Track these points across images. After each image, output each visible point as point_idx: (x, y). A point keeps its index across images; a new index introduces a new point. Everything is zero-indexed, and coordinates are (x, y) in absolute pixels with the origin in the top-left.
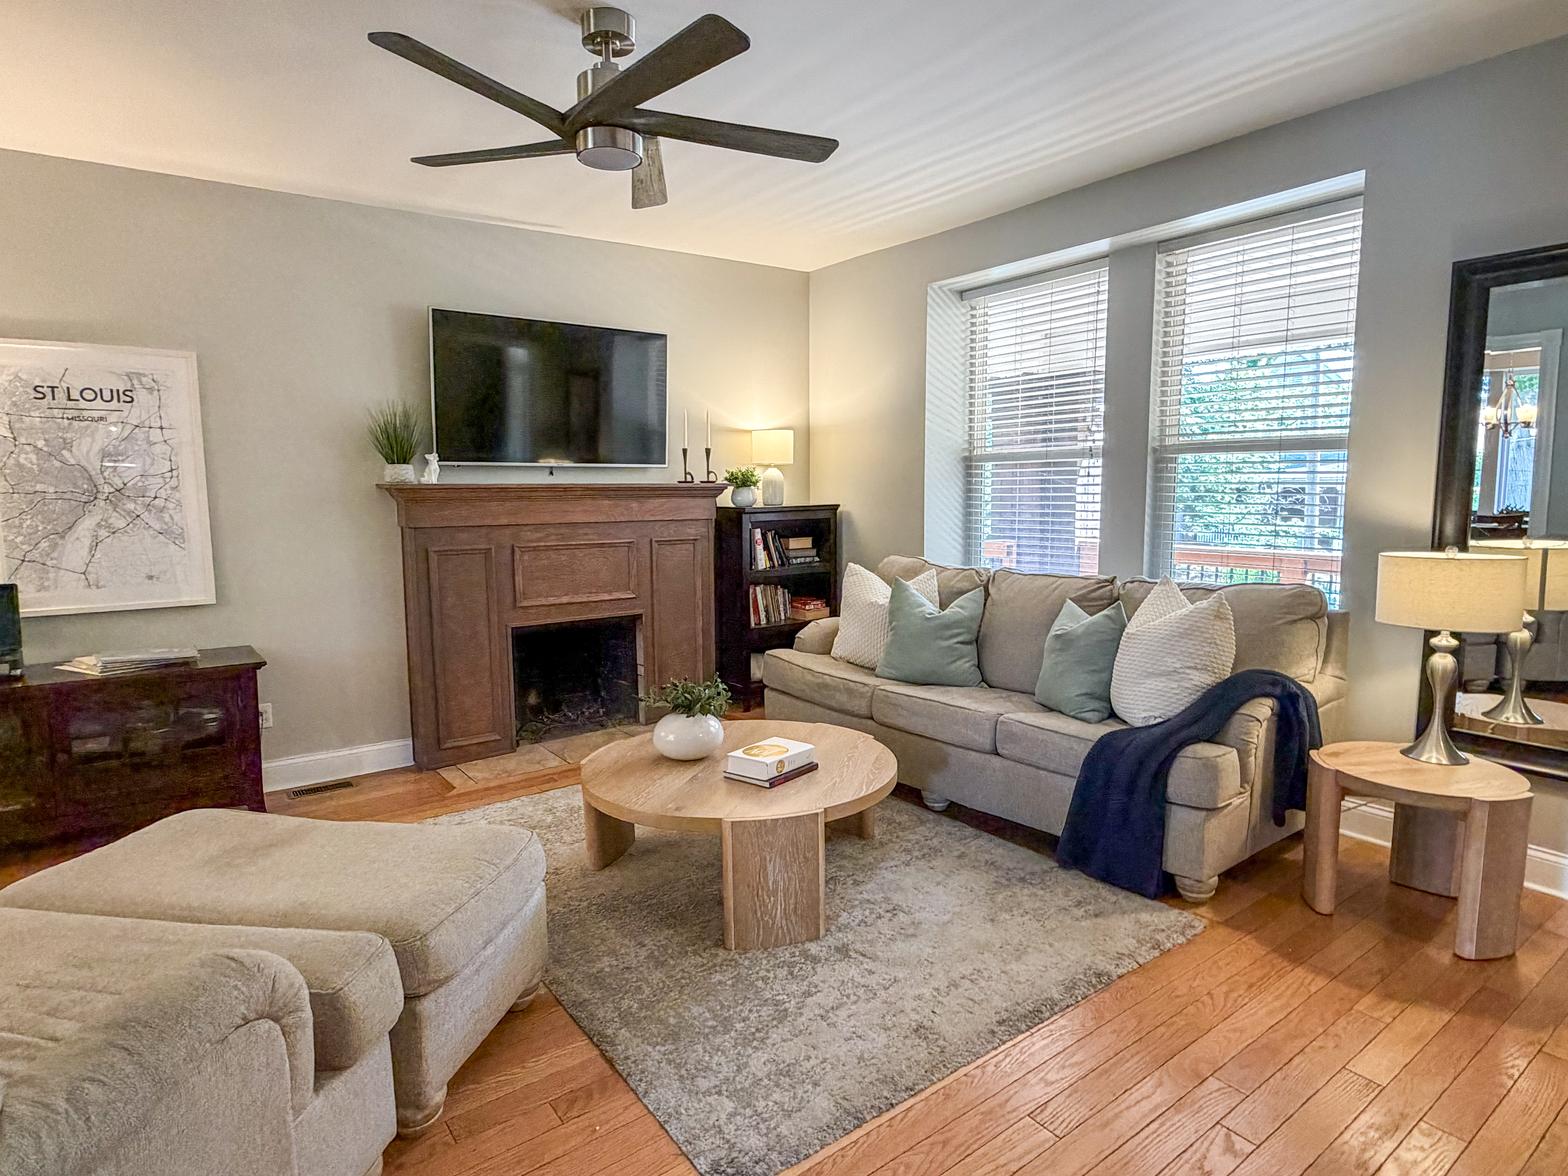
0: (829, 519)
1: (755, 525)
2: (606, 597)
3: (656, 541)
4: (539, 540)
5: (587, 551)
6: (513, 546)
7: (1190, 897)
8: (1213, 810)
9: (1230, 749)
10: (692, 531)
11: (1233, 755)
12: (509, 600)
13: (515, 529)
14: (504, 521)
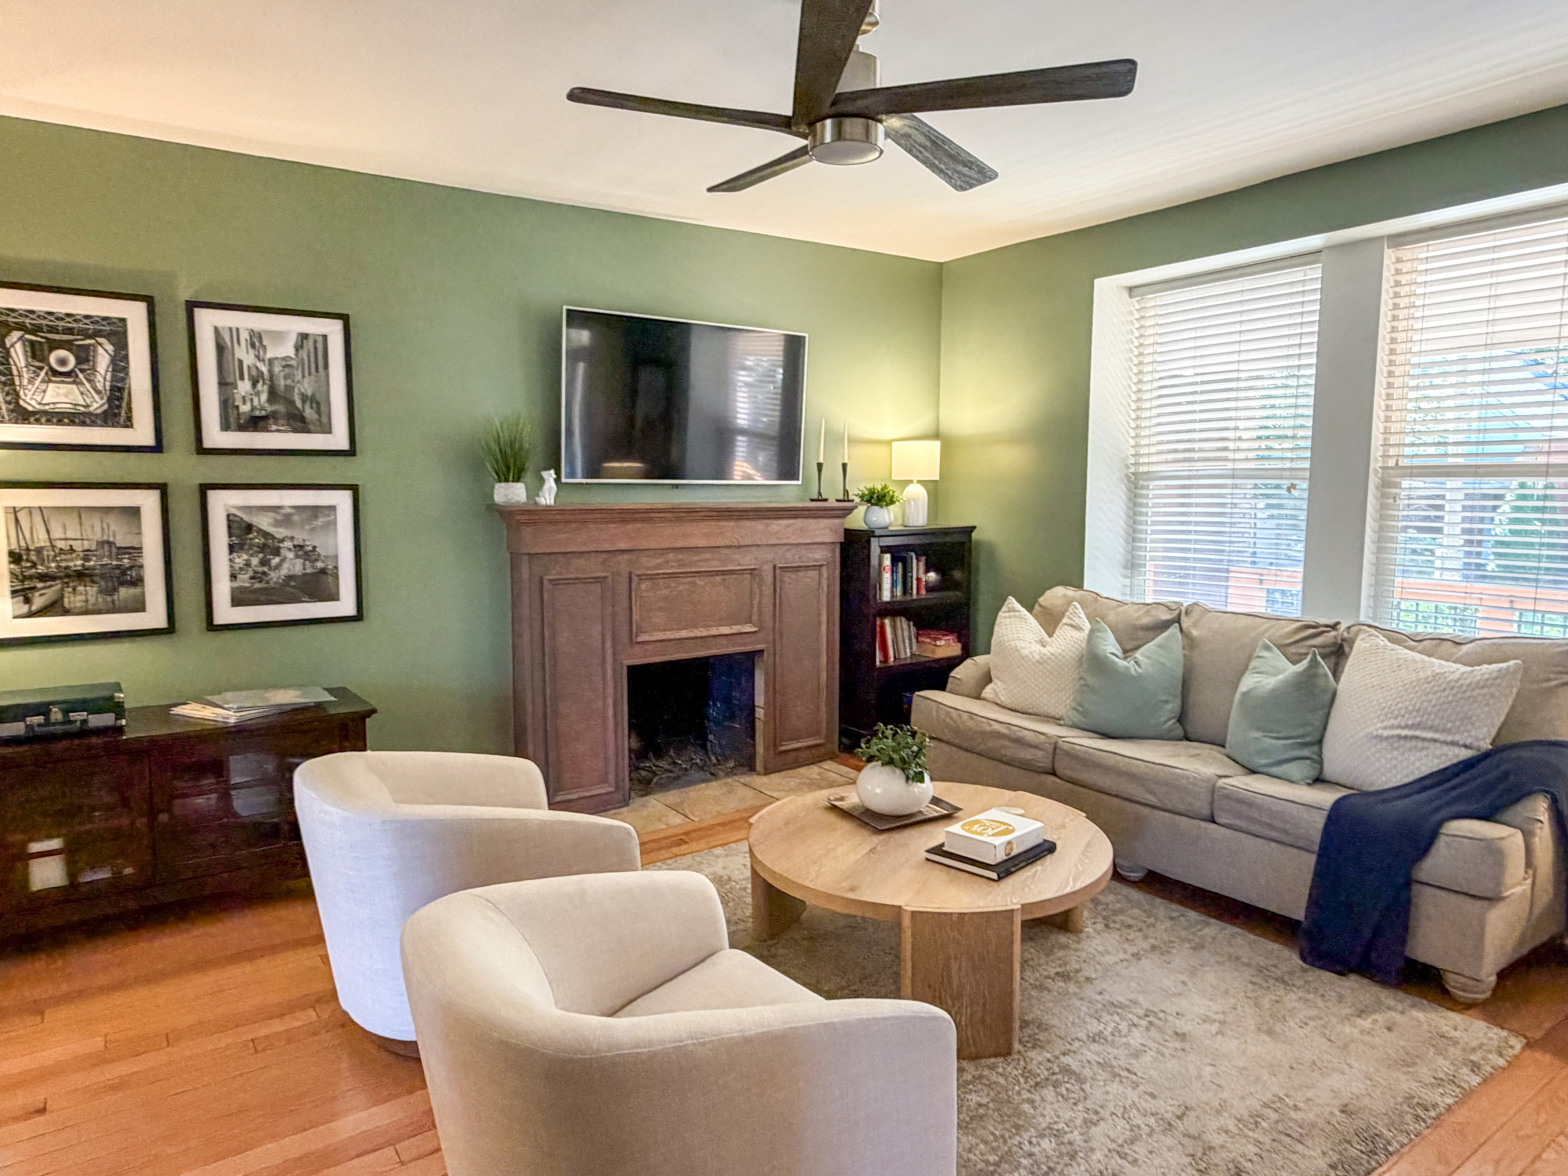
0: (963, 543)
1: (884, 550)
2: (725, 630)
3: (780, 568)
4: (659, 567)
5: (707, 580)
6: (630, 573)
7: (1461, 997)
8: (1494, 899)
9: (1512, 830)
10: (817, 556)
11: (1519, 837)
12: (624, 634)
13: (633, 556)
14: (623, 546)
